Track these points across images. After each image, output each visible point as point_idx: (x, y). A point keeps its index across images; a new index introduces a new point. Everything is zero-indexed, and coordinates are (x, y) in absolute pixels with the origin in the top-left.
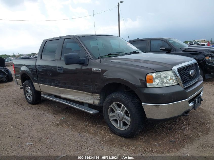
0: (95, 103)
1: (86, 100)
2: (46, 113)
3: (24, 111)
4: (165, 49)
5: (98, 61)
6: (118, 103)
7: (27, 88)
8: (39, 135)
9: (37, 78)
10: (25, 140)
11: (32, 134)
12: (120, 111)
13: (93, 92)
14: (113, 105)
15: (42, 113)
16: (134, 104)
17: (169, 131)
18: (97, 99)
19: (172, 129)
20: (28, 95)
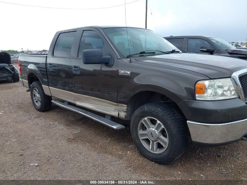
0: (119, 116)
1: (108, 111)
2: (56, 123)
3: (30, 120)
4: (206, 50)
5: (127, 61)
6: (152, 118)
7: (34, 91)
8: (47, 153)
9: (47, 80)
10: (29, 158)
11: (39, 150)
12: (154, 129)
13: (118, 102)
14: (145, 121)
15: (51, 123)
16: (175, 122)
17: (217, 157)
18: (123, 111)
19: (221, 155)
20: (35, 99)
